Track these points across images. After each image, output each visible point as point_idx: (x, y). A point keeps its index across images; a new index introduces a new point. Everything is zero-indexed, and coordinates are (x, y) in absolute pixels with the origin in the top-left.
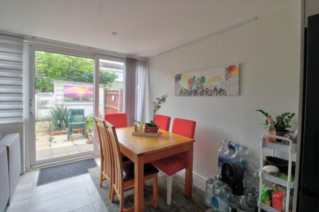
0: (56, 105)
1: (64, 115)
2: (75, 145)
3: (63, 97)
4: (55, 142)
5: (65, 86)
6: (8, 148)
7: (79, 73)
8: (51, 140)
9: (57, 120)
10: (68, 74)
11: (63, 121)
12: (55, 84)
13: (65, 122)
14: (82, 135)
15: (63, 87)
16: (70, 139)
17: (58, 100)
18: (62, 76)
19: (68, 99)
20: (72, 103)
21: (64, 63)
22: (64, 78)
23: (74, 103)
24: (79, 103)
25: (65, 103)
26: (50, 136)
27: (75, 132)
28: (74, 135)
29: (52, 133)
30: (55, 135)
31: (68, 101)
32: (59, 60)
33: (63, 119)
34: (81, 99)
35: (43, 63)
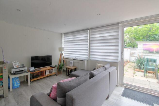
0: (138, 55)
1: (142, 61)
2: (148, 81)
3: (143, 51)
4: (136, 75)
5: (144, 45)
6: (109, 73)
7: (154, 36)
8: (134, 73)
9: (138, 63)
10: (147, 37)
11: (142, 65)
12: (138, 44)
13: (143, 65)
14: (154, 76)
15: (143, 45)
16: (145, 76)
17: (140, 52)
18: (143, 39)
19: (145, 52)
20: (148, 55)
21: (144, 32)
22: (144, 40)
23: (150, 54)
24: (153, 55)
25: (143, 54)
26: (134, 71)
27: (149, 73)
28: (148, 74)
29: (135, 70)
30: (137, 71)
31: (146, 53)
32: (141, 31)
33: (142, 63)
34: (155, 52)
35: (133, 34)
